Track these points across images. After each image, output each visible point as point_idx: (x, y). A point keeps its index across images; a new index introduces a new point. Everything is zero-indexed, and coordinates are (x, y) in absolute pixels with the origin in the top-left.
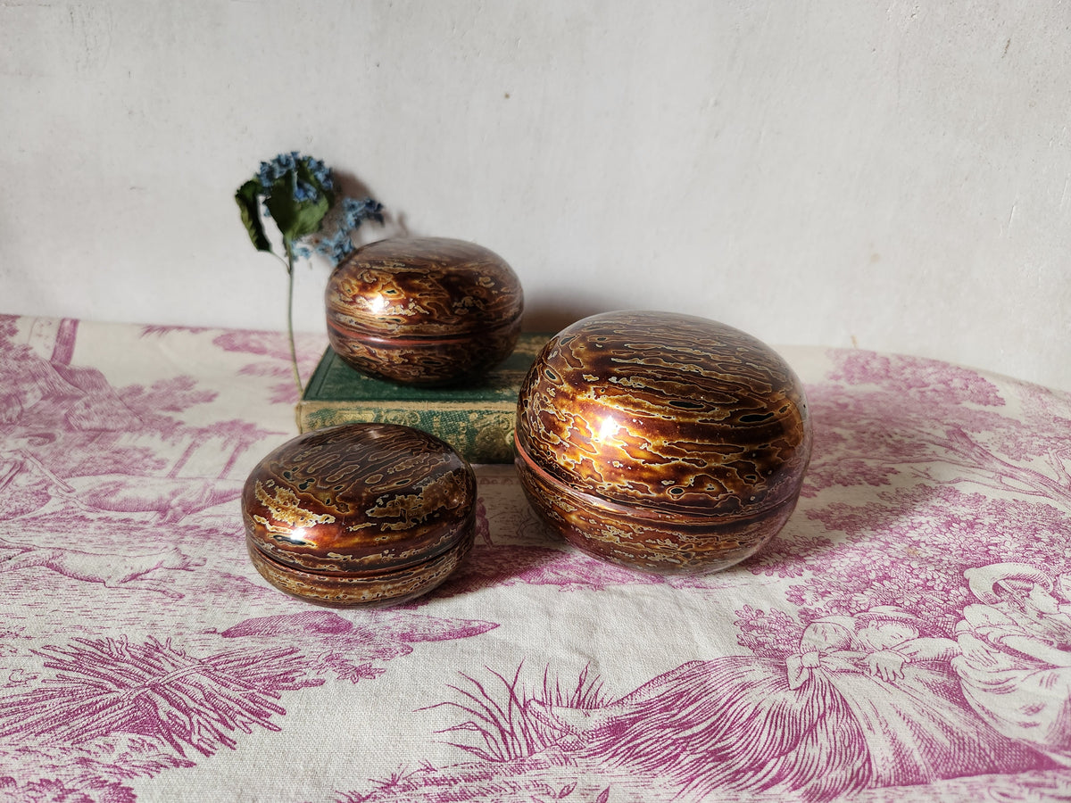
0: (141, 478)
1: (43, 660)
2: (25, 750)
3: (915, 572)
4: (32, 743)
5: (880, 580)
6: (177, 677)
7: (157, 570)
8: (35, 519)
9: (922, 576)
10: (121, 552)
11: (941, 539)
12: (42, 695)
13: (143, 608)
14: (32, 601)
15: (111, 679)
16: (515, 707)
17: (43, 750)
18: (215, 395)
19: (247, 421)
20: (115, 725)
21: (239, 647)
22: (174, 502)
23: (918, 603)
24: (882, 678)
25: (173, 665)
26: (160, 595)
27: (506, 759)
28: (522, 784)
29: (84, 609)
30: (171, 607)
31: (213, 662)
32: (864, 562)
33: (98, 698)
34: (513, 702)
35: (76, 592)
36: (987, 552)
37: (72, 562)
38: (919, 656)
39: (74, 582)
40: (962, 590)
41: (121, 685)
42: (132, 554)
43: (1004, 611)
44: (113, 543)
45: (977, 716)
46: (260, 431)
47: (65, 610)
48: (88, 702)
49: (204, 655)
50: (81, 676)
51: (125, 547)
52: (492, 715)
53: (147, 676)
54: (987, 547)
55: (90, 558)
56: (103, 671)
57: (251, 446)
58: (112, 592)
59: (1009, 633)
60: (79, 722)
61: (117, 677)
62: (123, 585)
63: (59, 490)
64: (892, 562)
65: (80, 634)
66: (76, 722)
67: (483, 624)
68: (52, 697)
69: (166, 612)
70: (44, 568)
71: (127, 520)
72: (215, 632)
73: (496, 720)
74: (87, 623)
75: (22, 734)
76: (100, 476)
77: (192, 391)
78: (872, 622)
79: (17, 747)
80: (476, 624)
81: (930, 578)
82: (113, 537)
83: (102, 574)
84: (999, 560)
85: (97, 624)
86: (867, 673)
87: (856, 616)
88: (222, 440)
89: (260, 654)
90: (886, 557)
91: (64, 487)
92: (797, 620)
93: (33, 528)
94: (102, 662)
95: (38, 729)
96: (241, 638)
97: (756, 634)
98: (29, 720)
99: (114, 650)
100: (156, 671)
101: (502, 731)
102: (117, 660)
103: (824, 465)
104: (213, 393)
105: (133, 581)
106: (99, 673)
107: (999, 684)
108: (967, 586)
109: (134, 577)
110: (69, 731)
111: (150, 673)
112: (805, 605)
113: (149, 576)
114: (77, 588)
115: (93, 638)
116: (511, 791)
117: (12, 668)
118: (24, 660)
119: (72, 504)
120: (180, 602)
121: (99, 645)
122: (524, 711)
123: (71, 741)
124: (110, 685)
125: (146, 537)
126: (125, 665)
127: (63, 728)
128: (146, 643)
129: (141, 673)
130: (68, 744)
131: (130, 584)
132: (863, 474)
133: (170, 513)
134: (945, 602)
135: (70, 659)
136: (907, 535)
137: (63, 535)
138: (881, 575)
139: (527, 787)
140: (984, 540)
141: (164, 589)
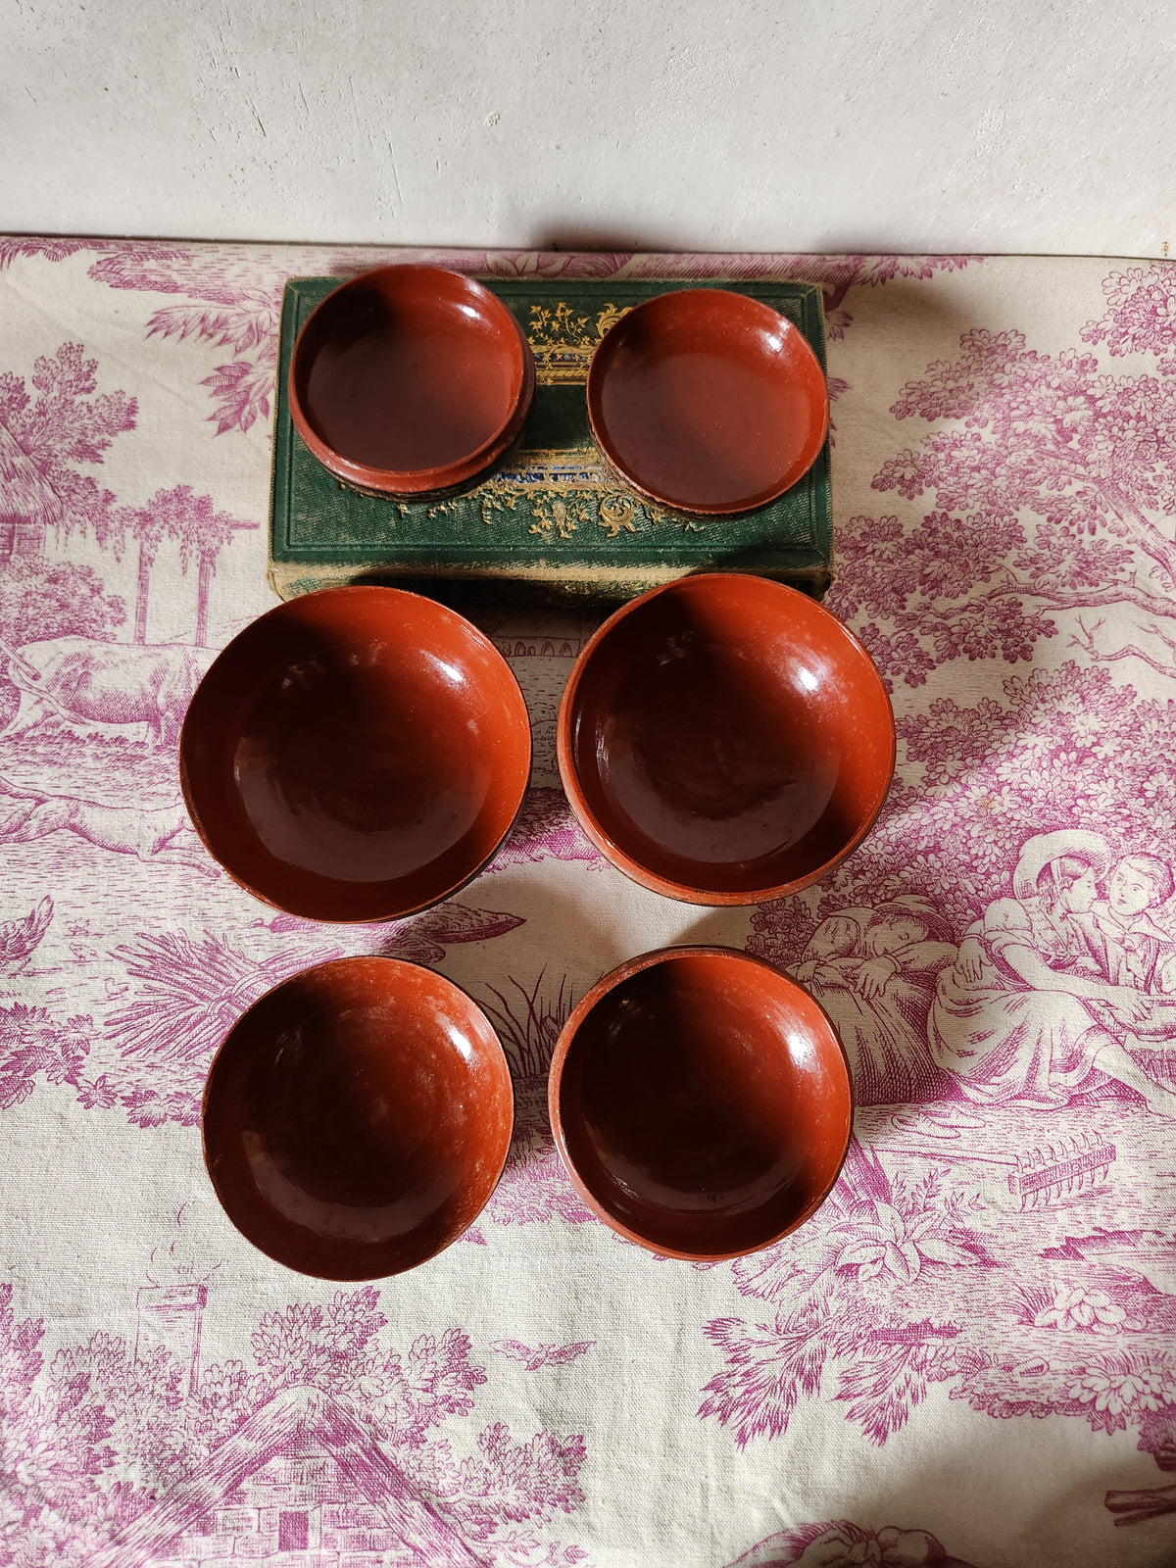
0: (105, 647)
1: (125, 967)
2: (152, 1066)
3: (970, 843)
4: (156, 1059)
5: (926, 854)
6: (246, 985)
7: (182, 833)
8: (20, 735)
9: (973, 852)
10: (134, 802)
11: (1035, 779)
12: (140, 1010)
13: (186, 892)
14: (79, 884)
15: (191, 990)
16: (532, 1022)
17: (166, 1066)
18: (132, 409)
19: (197, 492)
20: (212, 1041)
21: (290, 946)
22: (161, 700)
23: (949, 892)
24: (862, 994)
25: (237, 971)
26: (195, 872)
27: (523, 1075)
28: (533, 1100)
29: (133, 893)
30: (211, 889)
31: (271, 967)
32: (924, 822)
33: (188, 1013)
34: (532, 1020)
35: (116, 869)
36: (1070, 809)
37: (92, 819)
38: (912, 966)
39: (107, 854)
40: (1006, 874)
41: (202, 997)
42: (147, 806)
43: (1030, 909)
44: (121, 788)
45: (926, 1043)
46: (218, 519)
47: (115, 894)
48: (181, 1017)
49: (261, 957)
50: (166, 987)
51: (137, 794)
52: (514, 1034)
53: (221, 986)
54: (1075, 800)
55: (108, 813)
56: (180, 979)
57: (217, 559)
58: (149, 868)
59: (1016, 940)
60: (184, 1038)
61: (196, 987)
62: (156, 857)
63: (22, 673)
64: (954, 825)
65: (141, 928)
66: (181, 1038)
67: (509, 918)
68: (150, 1012)
69: (209, 896)
70: (71, 833)
71: (120, 740)
72: (261, 925)
73: (516, 1038)
74: (141, 912)
75: (143, 1051)
76: (55, 641)
77: (95, 394)
78: (889, 917)
79: (146, 1064)
80: (502, 918)
81: (980, 854)
82: (117, 775)
83: (130, 841)
84: (1075, 825)
85: (151, 913)
86: (851, 988)
87: (877, 907)
88: (177, 544)
89: (310, 956)
90: (951, 815)
91: (26, 669)
92: (814, 912)
93: (28, 758)
94: (174, 967)
95: (153, 1046)
96: (288, 933)
97: (767, 935)
98: (143, 1036)
99: (180, 950)
100: (225, 979)
101: (521, 1049)
102: (188, 965)
103: (964, 610)
104: (126, 400)
105: (163, 851)
106: (179, 983)
107: (969, 1004)
108: (1012, 869)
109: (163, 844)
110: (178, 1048)
111: (221, 982)
112: (831, 891)
113: (175, 841)
114: (114, 863)
115: (156, 933)
116: (524, 1105)
117: (102, 977)
118: (108, 965)
119: (50, 708)
120: (218, 883)
121: (163, 942)
122: (540, 1030)
123: (184, 1058)
124: (193, 998)
125: (151, 773)
126: (195, 971)
127: (173, 1045)
128: (205, 942)
129: (214, 982)
130: (182, 1060)
131: (163, 855)
132: (1007, 633)
133: (163, 723)
134: (977, 890)
135: (147, 964)
136: (998, 771)
137: (64, 770)
138: (931, 845)
139: (537, 1103)
140: (1080, 786)
141: (197, 862)
